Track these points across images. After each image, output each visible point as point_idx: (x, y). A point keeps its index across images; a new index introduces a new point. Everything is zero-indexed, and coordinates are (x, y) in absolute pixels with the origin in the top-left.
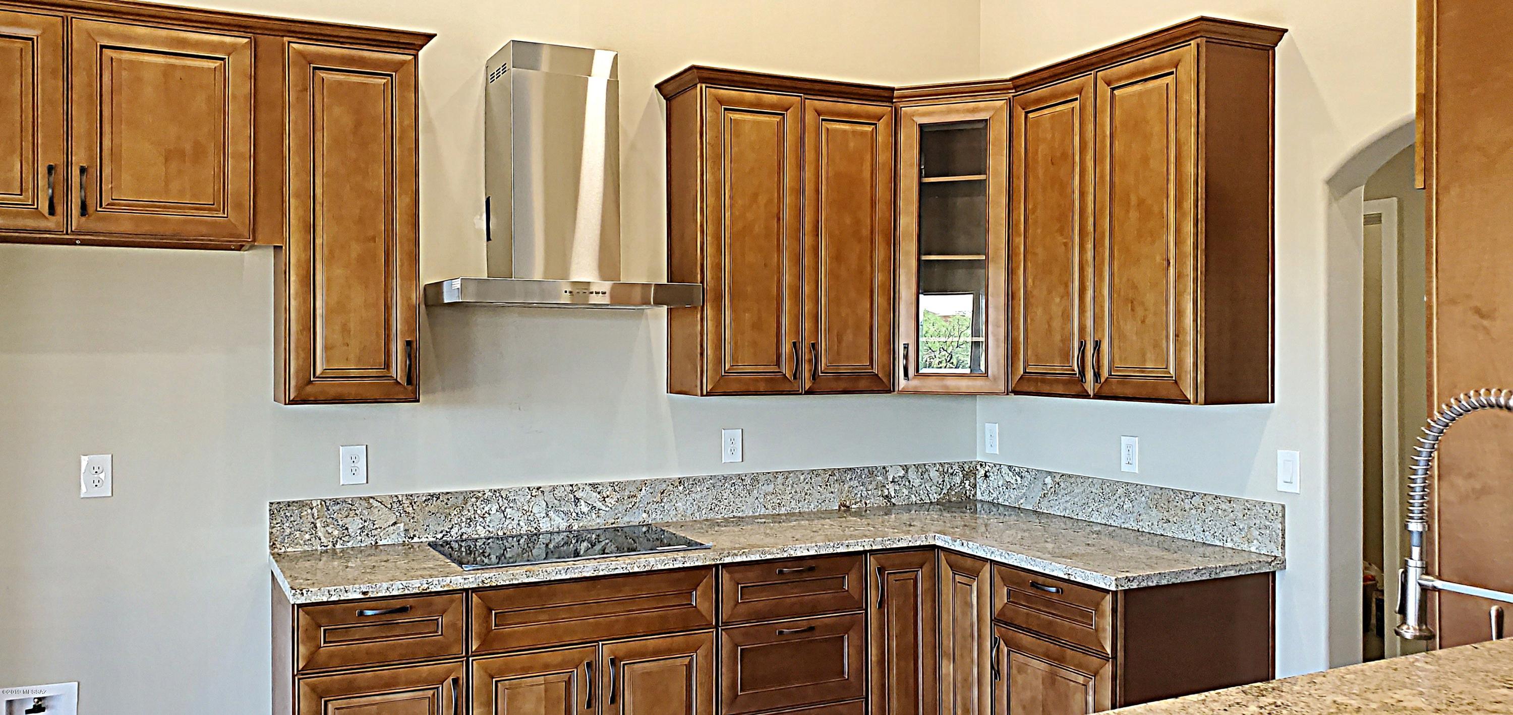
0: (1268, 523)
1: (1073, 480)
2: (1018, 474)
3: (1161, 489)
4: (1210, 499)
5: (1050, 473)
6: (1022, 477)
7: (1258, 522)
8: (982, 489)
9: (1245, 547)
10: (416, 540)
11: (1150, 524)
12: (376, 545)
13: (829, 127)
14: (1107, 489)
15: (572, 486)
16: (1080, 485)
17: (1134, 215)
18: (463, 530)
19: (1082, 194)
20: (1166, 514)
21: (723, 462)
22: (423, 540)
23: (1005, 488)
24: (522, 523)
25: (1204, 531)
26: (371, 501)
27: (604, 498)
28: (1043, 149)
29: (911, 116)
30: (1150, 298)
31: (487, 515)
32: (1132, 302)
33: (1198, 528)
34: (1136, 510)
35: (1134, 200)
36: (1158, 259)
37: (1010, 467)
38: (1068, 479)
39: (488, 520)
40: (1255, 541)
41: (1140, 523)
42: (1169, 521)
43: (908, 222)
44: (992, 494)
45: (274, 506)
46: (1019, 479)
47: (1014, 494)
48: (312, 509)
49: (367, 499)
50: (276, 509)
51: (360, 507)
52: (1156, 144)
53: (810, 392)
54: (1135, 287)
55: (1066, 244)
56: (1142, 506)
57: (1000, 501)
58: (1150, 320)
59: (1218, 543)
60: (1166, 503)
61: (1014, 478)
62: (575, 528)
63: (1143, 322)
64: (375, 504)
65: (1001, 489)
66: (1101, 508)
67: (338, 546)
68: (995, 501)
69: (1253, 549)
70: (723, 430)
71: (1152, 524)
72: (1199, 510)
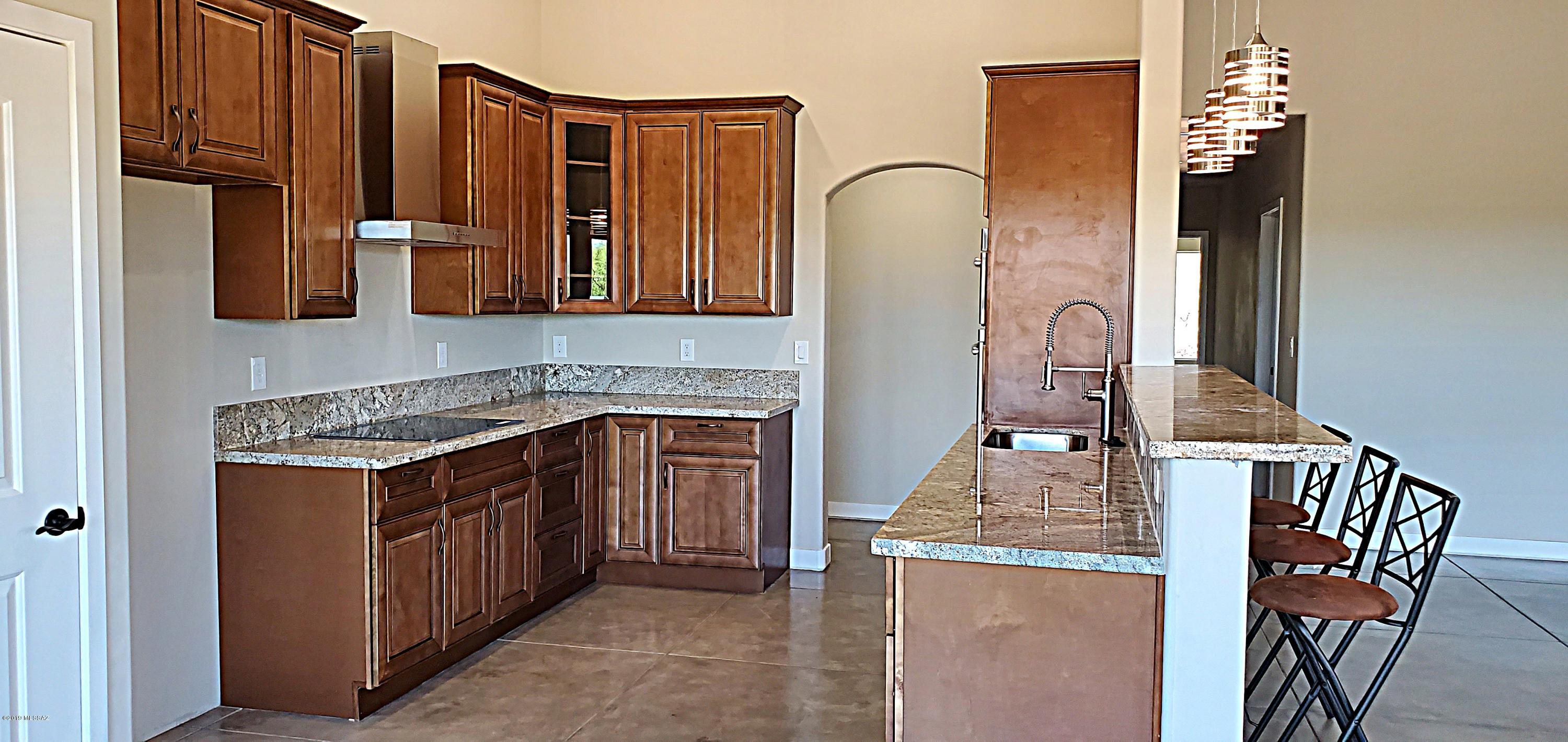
0: (790, 382)
1: (640, 370)
2: (589, 370)
3: (714, 369)
4: (750, 372)
5: (619, 367)
6: (592, 372)
7: (783, 381)
8: (551, 383)
9: (775, 397)
10: (296, 435)
11: (705, 391)
12: (275, 441)
13: (525, 118)
14: (671, 373)
15: (371, 387)
16: (647, 372)
17: (734, 204)
18: (320, 426)
19: (691, 187)
20: (717, 383)
21: (438, 367)
22: (300, 435)
23: (575, 380)
24: (348, 419)
25: (746, 391)
26: (273, 403)
27: (387, 397)
28: (655, 154)
29: (560, 115)
30: (746, 255)
31: (331, 413)
32: (732, 257)
33: (742, 389)
34: (694, 383)
35: (733, 194)
36: (752, 231)
37: (580, 366)
38: (636, 369)
39: (331, 416)
40: (782, 393)
41: (698, 391)
42: (720, 388)
43: (559, 191)
44: (562, 385)
45: (221, 409)
46: (590, 373)
47: (583, 384)
48: (241, 411)
49: (270, 401)
50: (223, 412)
51: (267, 407)
52: (751, 164)
53: (520, 312)
54: (734, 247)
55: (677, 218)
56: (699, 381)
57: (570, 390)
58: (746, 267)
59: (756, 396)
60: (718, 377)
61: (585, 372)
62: (374, 421)
63: (741, 269)
64: (275, 406)
65: (571, 381)
66: (665, 385)
67: (256, 443)
68: (566, 390)
69: (780, 397)
70: (438, 343)
71: (707, 391)
72: (742, 380)
